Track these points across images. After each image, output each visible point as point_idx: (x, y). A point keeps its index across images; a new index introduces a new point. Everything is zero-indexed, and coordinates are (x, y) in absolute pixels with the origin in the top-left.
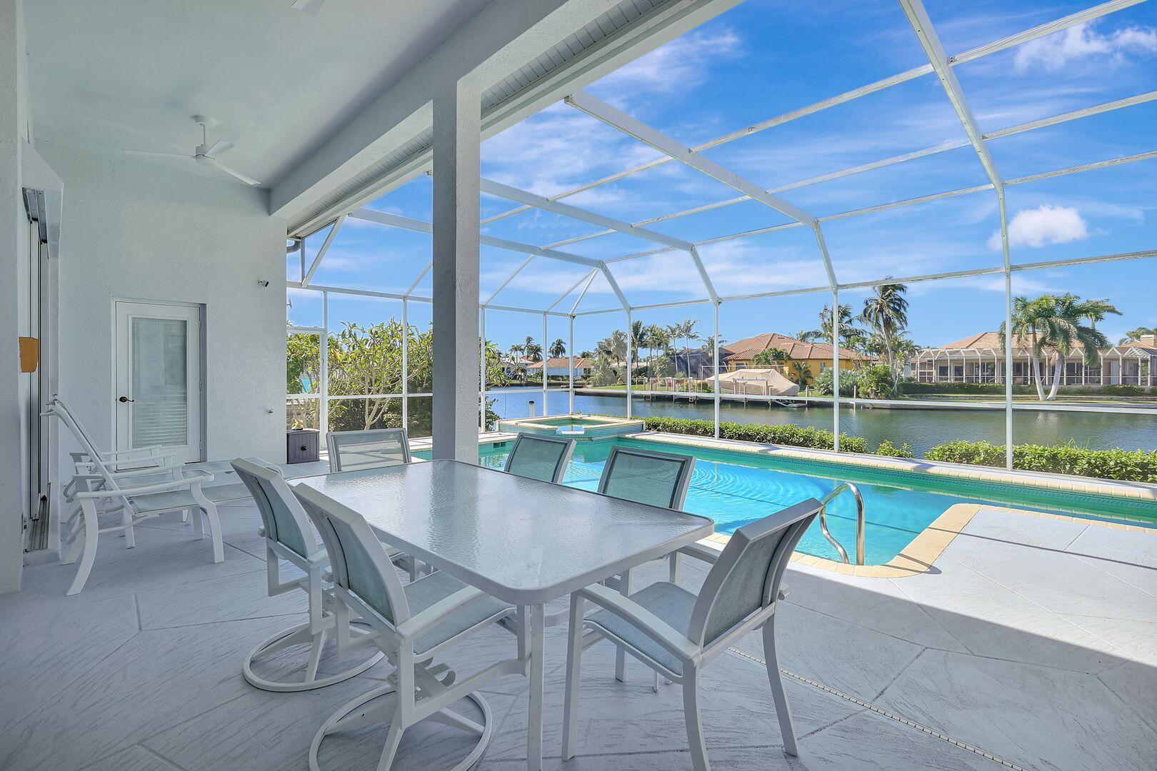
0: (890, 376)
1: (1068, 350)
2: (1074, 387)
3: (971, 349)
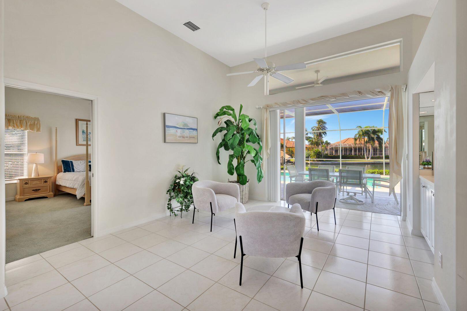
0: (321, 153)
1: (374, 144)
2: (376, 156)
3: (345, 144)
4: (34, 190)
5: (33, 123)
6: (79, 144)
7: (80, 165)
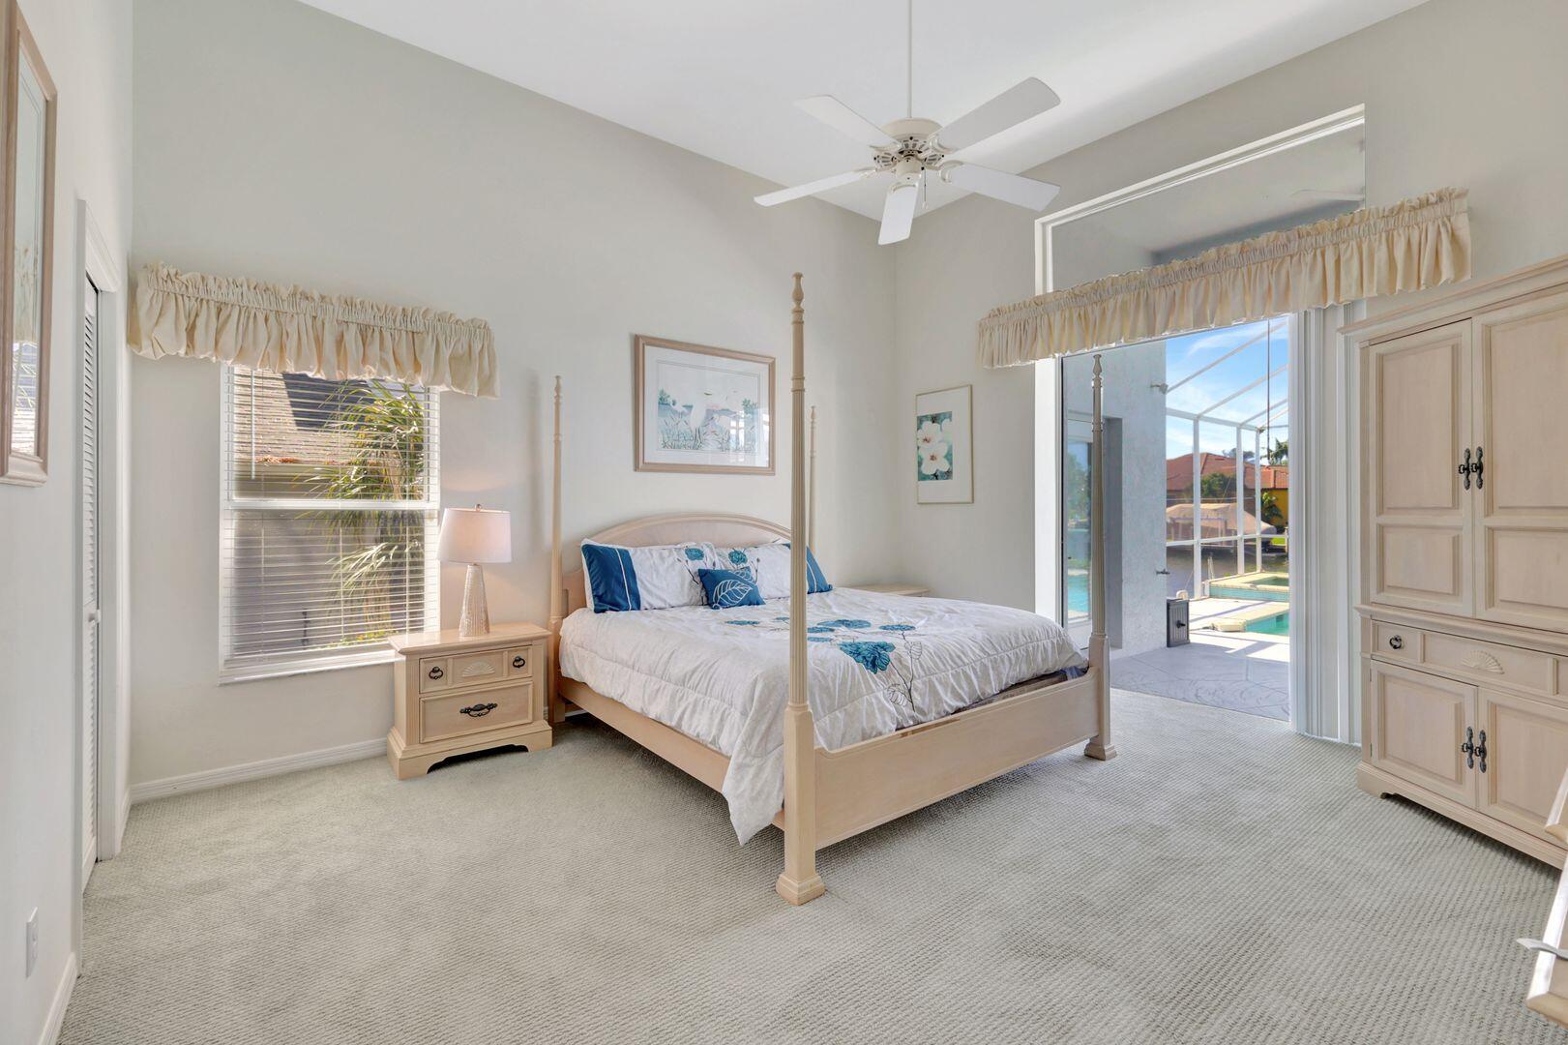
4: (467, 711)
5: (466, 347)
6: (646, 461)
7: (661, 569)
